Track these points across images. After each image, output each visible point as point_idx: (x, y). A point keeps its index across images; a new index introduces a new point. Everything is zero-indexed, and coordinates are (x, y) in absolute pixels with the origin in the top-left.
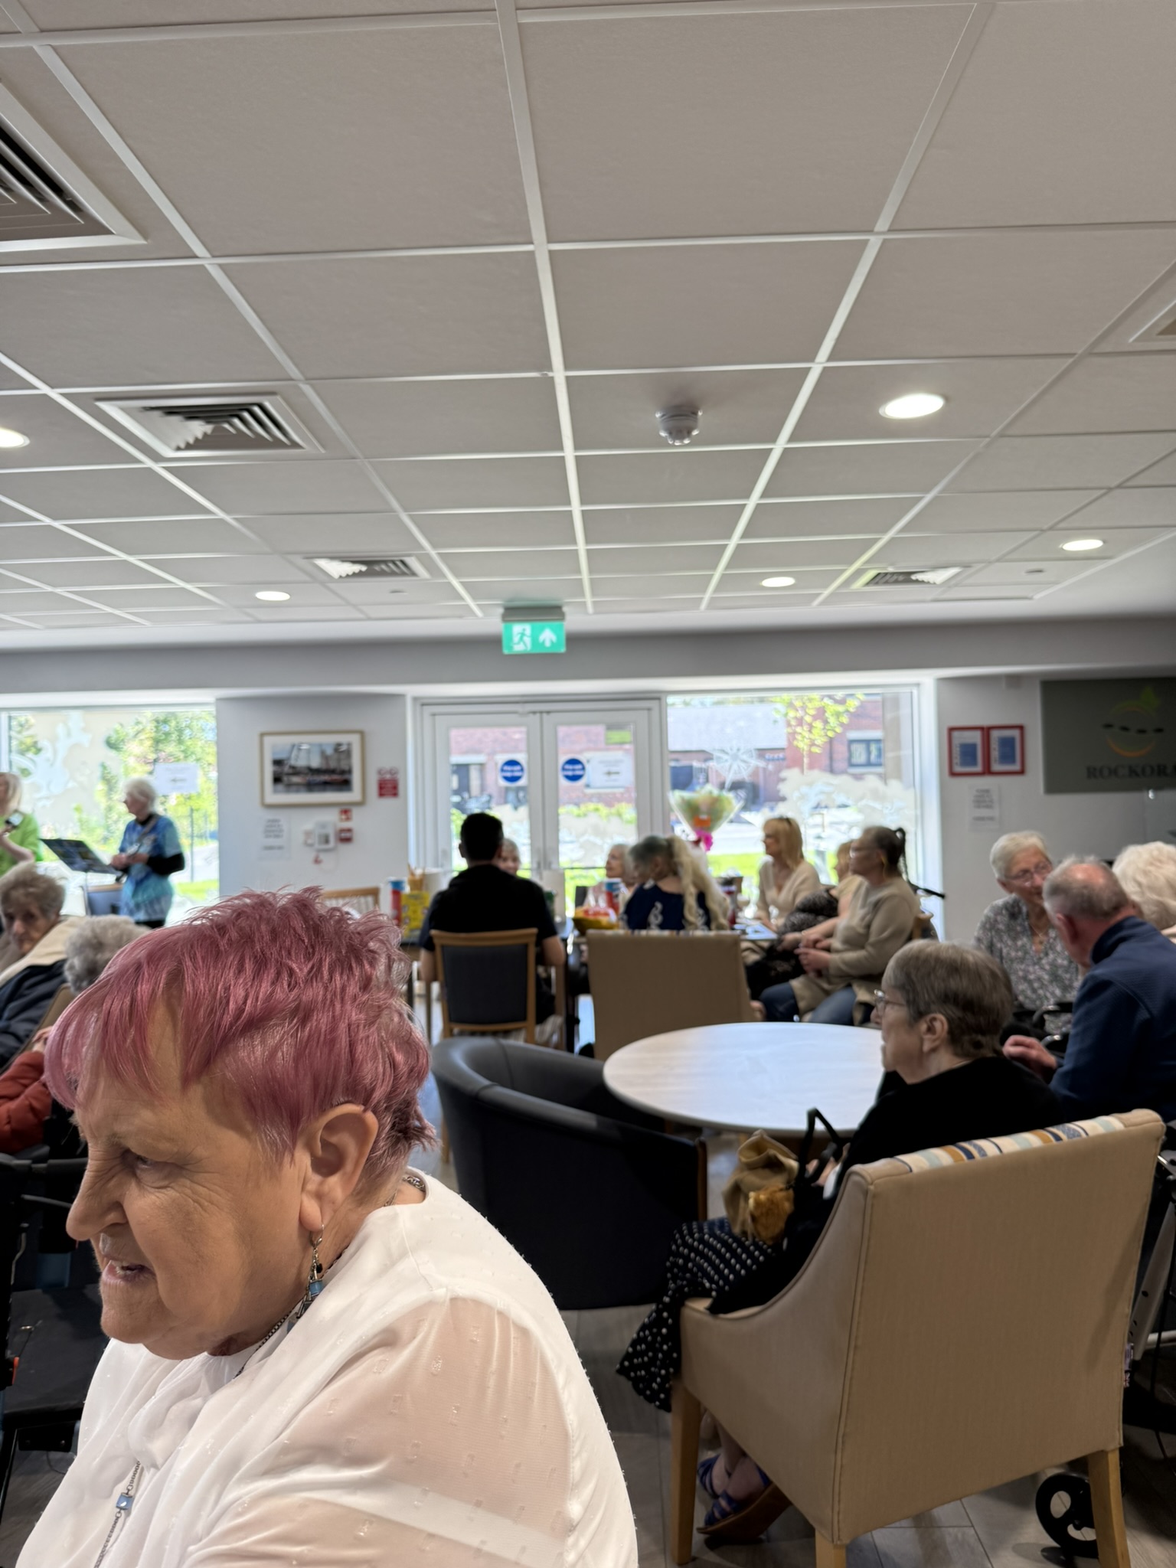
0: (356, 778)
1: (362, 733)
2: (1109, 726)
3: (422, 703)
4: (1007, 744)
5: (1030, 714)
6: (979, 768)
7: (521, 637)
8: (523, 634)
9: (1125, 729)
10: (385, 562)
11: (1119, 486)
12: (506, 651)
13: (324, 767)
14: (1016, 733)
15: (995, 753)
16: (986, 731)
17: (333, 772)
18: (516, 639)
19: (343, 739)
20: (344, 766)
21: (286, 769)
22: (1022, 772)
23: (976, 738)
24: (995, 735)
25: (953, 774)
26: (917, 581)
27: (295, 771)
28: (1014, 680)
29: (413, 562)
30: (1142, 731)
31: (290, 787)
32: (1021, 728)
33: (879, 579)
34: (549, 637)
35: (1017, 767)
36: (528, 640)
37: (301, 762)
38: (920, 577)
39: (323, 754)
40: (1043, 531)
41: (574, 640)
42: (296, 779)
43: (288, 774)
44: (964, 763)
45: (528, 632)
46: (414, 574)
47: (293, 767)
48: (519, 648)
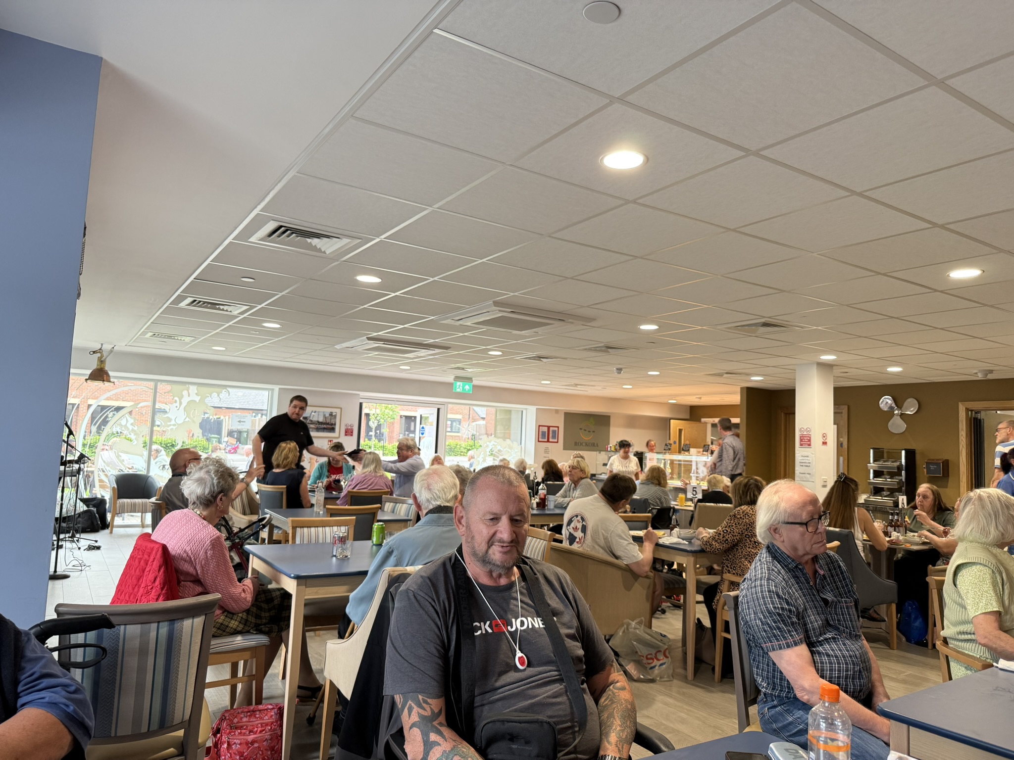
0: (337, 427)
1: (341, 409)
2: (581, 429)
4: (554, 432)
5: (560, 422)
6: (546, 440)
7: (459, 387)
9: (585, 430)
12: (454, 391)
13: (324, 422)
14: (556, 429)
15: (551, 435)
16: (549, 427)
17: (328, 424)
19: (333, 410)
20: (333, 422)
22: (557, 442)
23: (546, 429)
24: (551, 429)
25: (539, 441)
28: (557, 411)
30: (589, 432)
32: (558, 427)
34: (468, 387)
35: (556, 440)
36: (461, 388)
39: (324, 415)
44: (542, 438)
45: (461, 385)
48: (458, 390)
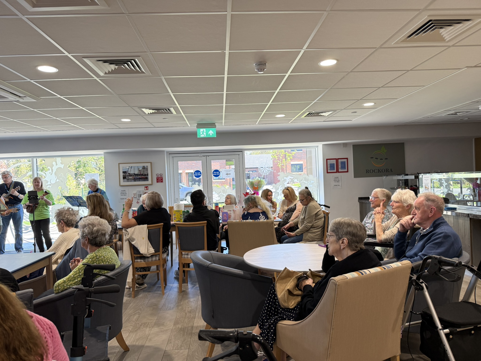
0: (150, 177)
1: (151, 163)
2: (372, 158)
3: (170, 153)
4: (343, 163)
5: (349, 155)
6: (335, 171)
7: (203, 133)
8: (203, 132)
9: (377, 159)
10: (163, 109)
11: (382, 87)
12: (198, 137)
13: (139, 173)
15: (340, 166)
16: (337, 160)
17: (142, 175)
18: (201, 133)
19: (145, 165)
20: (146, 173)
21: (127, 174)
22: (347, 172)
23: (334, 162)
24: (340, 161)
25: (327, 173)
26: (320, 115)
27: (130, 175)
28: (345, 145)
29: (172, 110)
30: (381, 159)
31: (128, 180)
32: (347, 159)
33: (310, 114)
34: (211, 133)
35: (346, 170)
36: (205, 133)
37: (132, 172)
38: (321, 114)
39: (139, 170)
40: (359, 100)
41: (219, 134)
42: (130, 177)
43: (128, 176)
44: (331, 170)
45: (205, 131)
46: (172, 113)
47: (130, 174)
48: (202, 136)
